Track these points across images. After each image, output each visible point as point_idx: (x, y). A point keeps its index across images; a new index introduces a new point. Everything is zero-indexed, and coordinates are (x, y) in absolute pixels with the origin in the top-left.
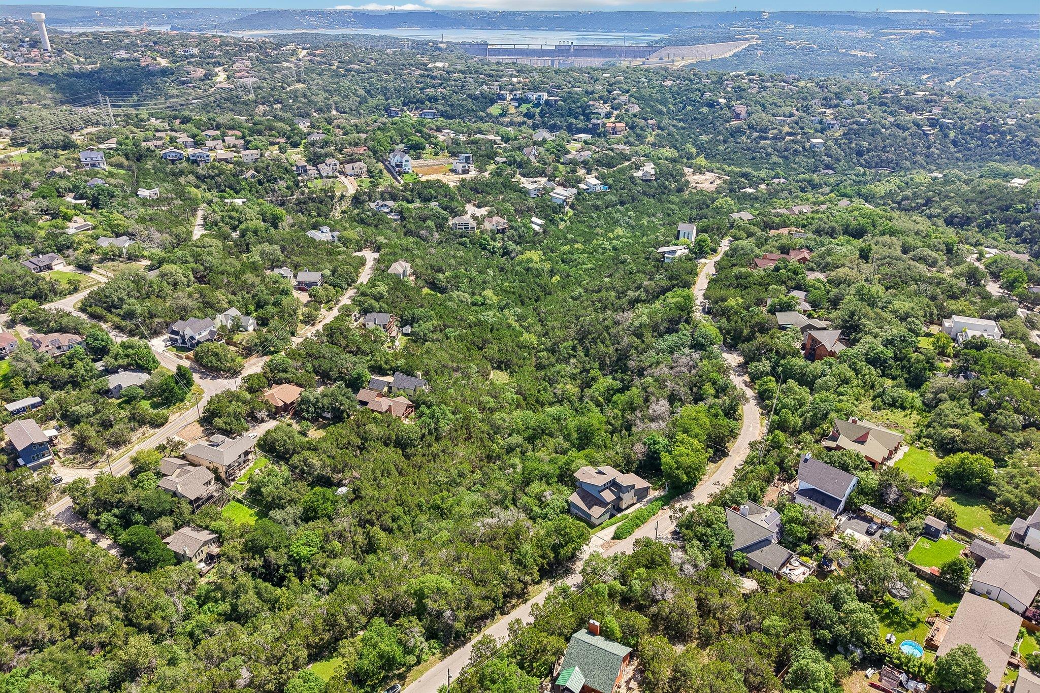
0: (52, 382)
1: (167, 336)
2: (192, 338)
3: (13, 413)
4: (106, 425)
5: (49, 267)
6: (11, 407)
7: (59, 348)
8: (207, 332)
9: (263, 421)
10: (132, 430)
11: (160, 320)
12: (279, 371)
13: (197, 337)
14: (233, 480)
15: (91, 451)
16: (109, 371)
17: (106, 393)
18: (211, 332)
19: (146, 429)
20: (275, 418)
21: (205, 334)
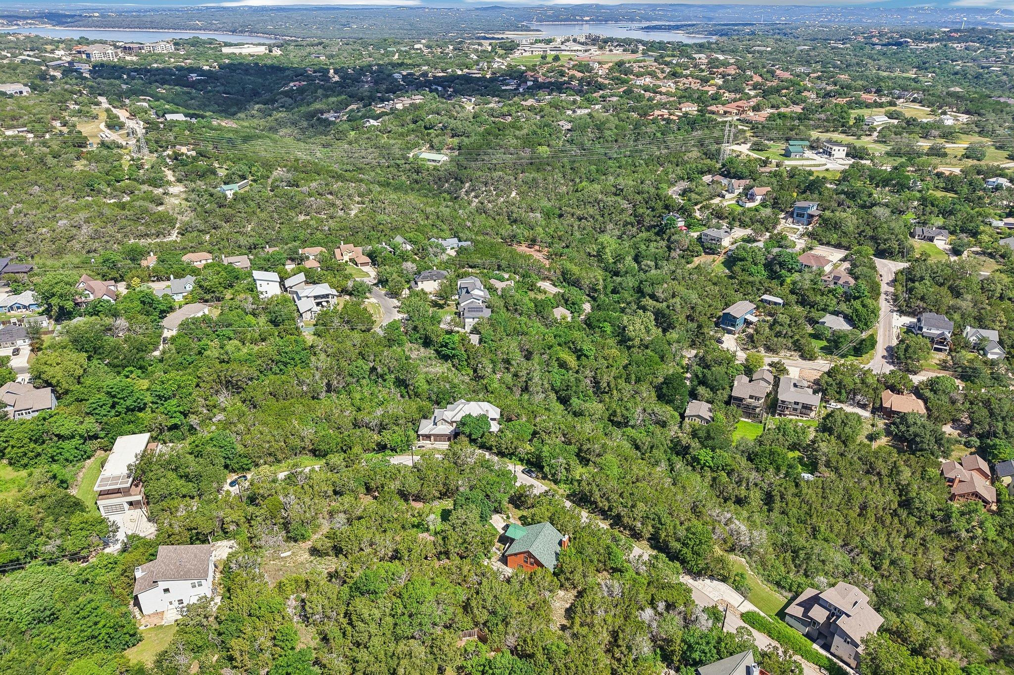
0: (803, 299)
1: (915, 320)
2: (921, 329)
3: (762, 301)
4: (778, 335)
5: (931, 239)
6: (765, 297)
7: (835, 283)
8: (939, 332)
9: (864, 407)
10: (789, 349)
11: (925, 305)
12: (931, 390)
13: (924, 330)
14: (780, 415)
15: (753, 342)
16: (836, 313)
17: (813, 322)
18: (943, 334)
19: (796, 355)
20: (873, 412)
21: (935, 332)
